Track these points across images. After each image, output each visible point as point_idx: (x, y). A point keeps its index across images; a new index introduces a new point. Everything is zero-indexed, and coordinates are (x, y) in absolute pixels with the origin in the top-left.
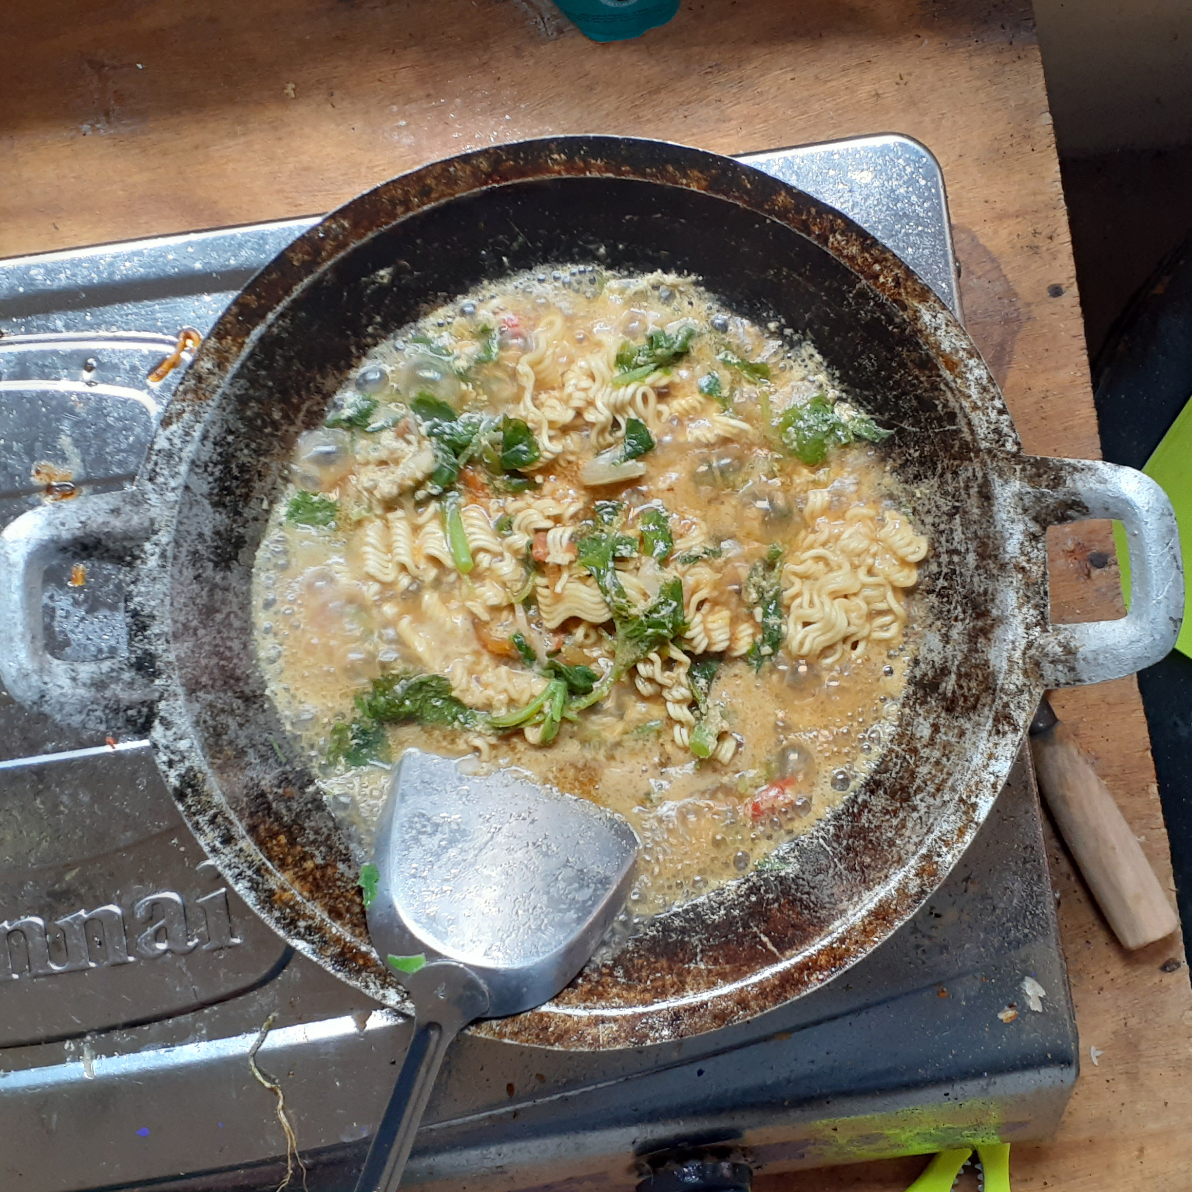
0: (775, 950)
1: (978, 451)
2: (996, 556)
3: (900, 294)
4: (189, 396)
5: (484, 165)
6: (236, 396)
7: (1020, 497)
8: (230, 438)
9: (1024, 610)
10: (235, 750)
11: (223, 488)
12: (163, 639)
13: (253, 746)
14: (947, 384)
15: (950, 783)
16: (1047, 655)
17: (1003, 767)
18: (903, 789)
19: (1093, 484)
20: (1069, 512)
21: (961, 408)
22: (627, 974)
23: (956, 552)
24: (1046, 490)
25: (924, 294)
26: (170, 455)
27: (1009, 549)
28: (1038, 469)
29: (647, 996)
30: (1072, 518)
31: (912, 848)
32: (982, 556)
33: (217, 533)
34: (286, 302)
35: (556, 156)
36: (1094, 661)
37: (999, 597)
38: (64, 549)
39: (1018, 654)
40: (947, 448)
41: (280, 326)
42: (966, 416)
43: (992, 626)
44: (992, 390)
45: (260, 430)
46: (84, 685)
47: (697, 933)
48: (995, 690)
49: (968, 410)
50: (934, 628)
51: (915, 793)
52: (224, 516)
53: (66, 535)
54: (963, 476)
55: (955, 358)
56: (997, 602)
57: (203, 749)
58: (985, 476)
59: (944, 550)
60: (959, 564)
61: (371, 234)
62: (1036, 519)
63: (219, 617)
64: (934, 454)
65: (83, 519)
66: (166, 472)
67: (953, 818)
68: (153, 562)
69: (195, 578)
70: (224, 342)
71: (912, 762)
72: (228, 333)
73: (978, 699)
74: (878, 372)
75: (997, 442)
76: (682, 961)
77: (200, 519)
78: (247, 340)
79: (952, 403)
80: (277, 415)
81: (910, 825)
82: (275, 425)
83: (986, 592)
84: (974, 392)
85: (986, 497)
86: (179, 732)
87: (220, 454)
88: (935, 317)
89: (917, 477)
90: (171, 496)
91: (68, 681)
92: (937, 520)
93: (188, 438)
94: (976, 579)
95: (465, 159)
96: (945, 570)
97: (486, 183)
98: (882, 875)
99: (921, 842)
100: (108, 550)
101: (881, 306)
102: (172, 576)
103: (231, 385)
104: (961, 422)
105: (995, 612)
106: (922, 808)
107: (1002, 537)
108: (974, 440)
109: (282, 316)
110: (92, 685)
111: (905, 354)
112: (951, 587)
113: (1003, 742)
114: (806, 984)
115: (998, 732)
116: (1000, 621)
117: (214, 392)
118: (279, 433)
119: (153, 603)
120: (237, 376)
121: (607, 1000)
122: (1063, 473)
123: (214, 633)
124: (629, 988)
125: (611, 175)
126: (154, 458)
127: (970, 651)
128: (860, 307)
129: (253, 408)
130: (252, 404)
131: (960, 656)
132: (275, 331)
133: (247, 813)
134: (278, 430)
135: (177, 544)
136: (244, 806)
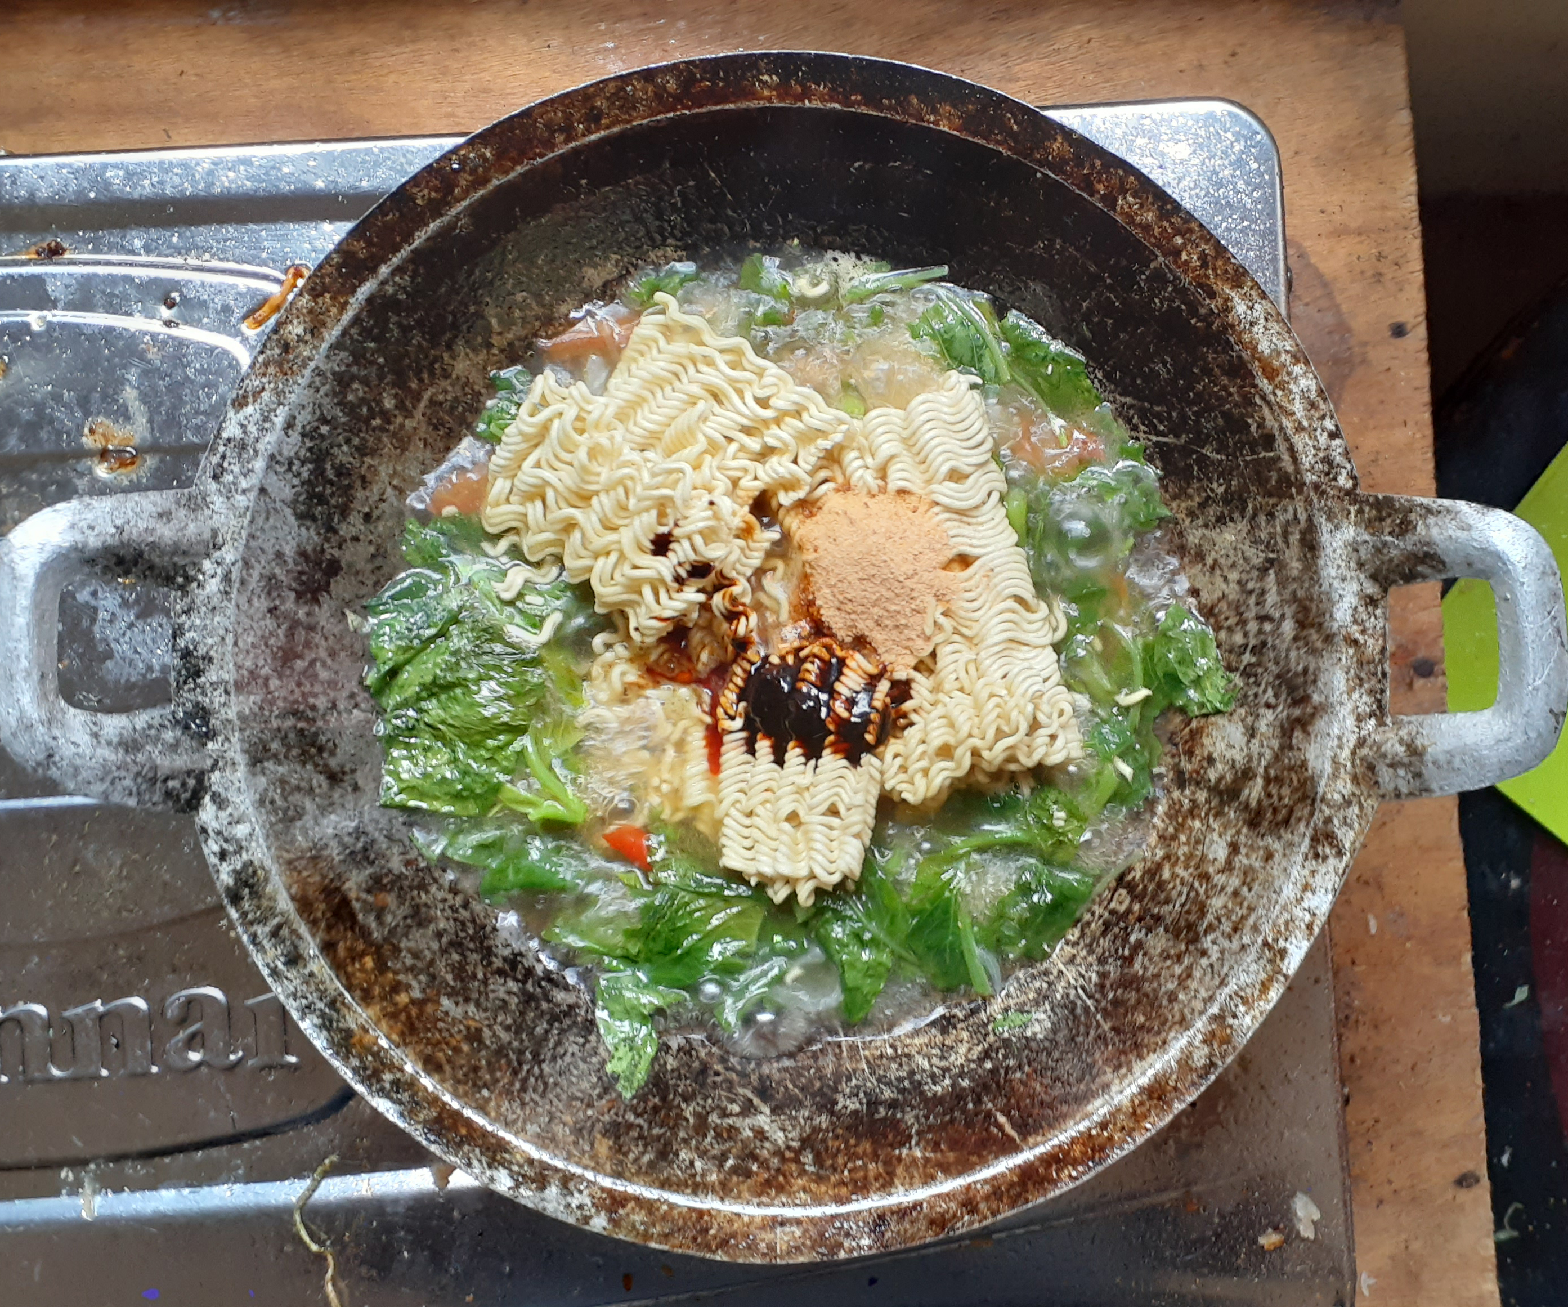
0: (1013, 1134)
1: (1301, 485)
2: (1320, 625)
3: (1208, 277)
4: (271, 370)
5: (672, 85)
6: (334, 373)
7: (1354, 547)
8: (324, 429)
9: (1356, 696)
10: (312, 840)
11: (311, 496)
12: (221, 690)
13: (337, 837)
14: (1264, 398)
15: (1251, 921)
16: (1384, 756)
17: (1322, 902)
18: (1190, 927)
19: (1452, 530)
20: (1419, 568)
21: (1281, 428)
22: (818, 1160)
23: (1268, 618)
24: (1389, 538)
25: (1239, 277)
26: (242, 446)
27: (1338, 615)
28: (1379, 511)
29: (844, 1191)
30: (1424, 577)
31: (1198, 1005)
32: (1302, 624)
33: (303, 554)
34: (405, 252)
35: (765, 78)
36: (1448, 764)
37: (1323, 679)
38: (91, 561)
39: (1345, 754)
40: (1261, 481)
41: (395, 284)
42: (1287, 439)
43: (1313, 715)
44: (1322, 406)
45: (367, 422)
46: (109, 743)
47: (913, 1108)
48: (1314, 800)
49: (1290, 432)
50: (1235, 717)
51: (1206, 932)
52: (312, 532)
53: (94, 542)
54: (1281, 518)
55: (1276, 364)
56: (1320, 684)
57: (267, 837)
58: (1310, 519)
59: (1253, 614)
60: (1273, 632)
61: (519, 169)
62: (1374, 577)
63: (300, 664)
64: (1244, 489)
65: (119, 522)
66: (236, 468)
67: (1254, 967)
68: (213, 586)
69: (270, 611)
70: (320, 300)
71: (1202, 891)
72: (326, 289)
73: (1291, 811)
74: (1173, 381)
75: (1328, 474)
76: (893, 1146)
77: (280, 534)
78: (352, 300)
79: (1270, 422)
80: (389, 403)
81: (1197, 974)
82: (387, 417)
83: (1305, 671)
84: (1298, 408)
85: (1310, 545)
86: (236, 815)
87: (310, 449)
88: (1251, 308)
89: (1221, 520)
90: (241, 501)
91: (87, 738)
92: (1244, 576)
93: (267, 425)
94: (1293, 654)
95: (648, 75)
96: (1252, 642)
97: (675, 110)
98: (1159, 1040)
99: (1211, 999)
100: (151, 567)
101: (1181, 292)
102: (238, 606)
103: (327, 357)
104: (1281, 447)
105: (1316, 698)
106: (1214, 953)
107: (1329, 600)
108: (1297, 471)
109: (398, 270)
110: (120, 744)
111: (1210, 356)
112: (1259, 664)
113: (1322, 869)
114: (1054, 1183)
115: (1317, 856)
116: (1323, 709)
117: (304, 366)
118: (391, 427)
119: (210, 641)
120: (336, 347)
121: (789, 1195)
122: (1413, 517)
123: (293, 685)
124: (819, 1179)
125: (837, 106)
126: (222, 449)
127: (1282, 748)
128: (1154, 293)
129: (357, 391)
130: (355, 386)
131: (1268, 754)
132: (390, 289)
133: (323, 925)
134: (389, 423)
135: (247, 564)
136: (319, 914)
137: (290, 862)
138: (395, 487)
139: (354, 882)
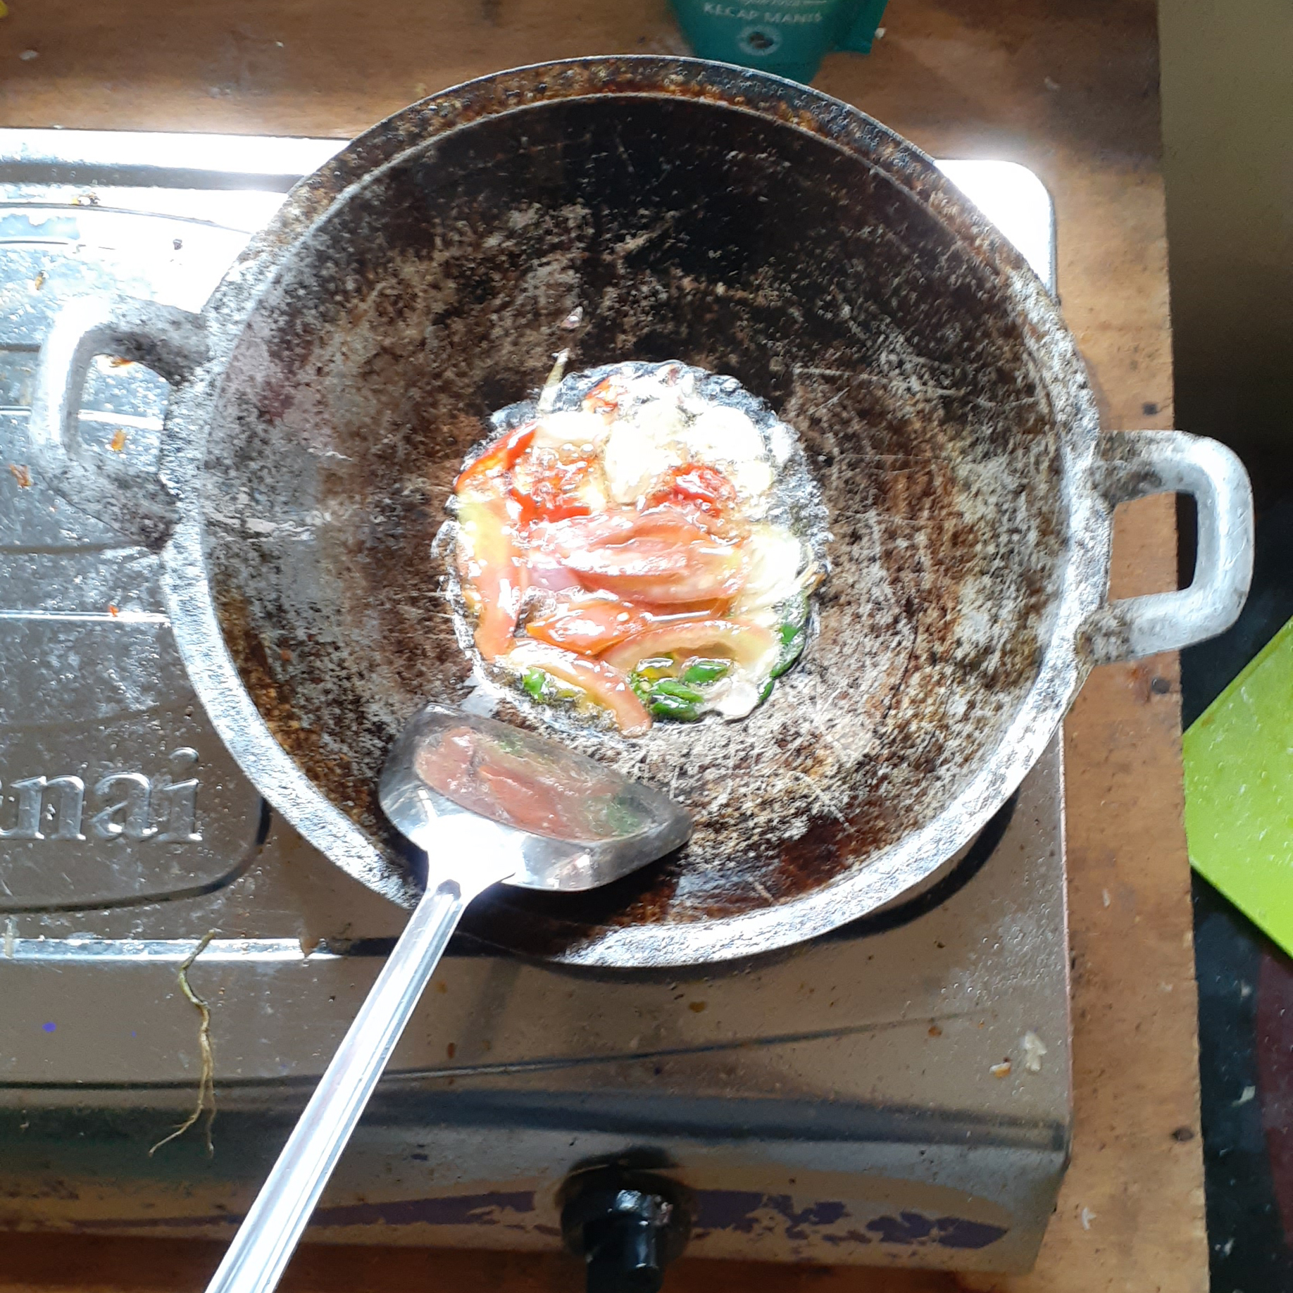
0: (767, 897)
1: (1053, 424)
2: (1059, 533)
3: (995, 259)
4: (272, 237)
5: (602, 73)
7: (1091, 471)
8: (301, 292)
9: (1083, 585)
10: (242, 595)
11: (283, 341)
13: (260, 600)
14: (1030, 354)
15: (980, 754)
16: (1100, 629)
17: (1039, 741)
18: (930, 761)
19: (1168, 452)
20: (1142, 485)
21: (1041, 379)
23: (1017, 531)
24: (1119, 463)
25: (1018, 262)
26: (240, 289)
27: (1074, 524)
28: (1112, 444)
30: (1144, 492)
32: (1044, 533)
33: (268, 384)
34: (385, 167)
36: (1150, 631)
37: (1056, 573)
38: (119, 341)
39: (1070, 632)
40: (1022, 422)
41: (373, 191)
42: (1045, 387)
43: (1045, 603)
44: (1074, 362)
45: (332, 296)
46: (109, 477)
48: (1040, 666)
49: (1048, 382)
50: (983, 608)
51: (942, 765)
52: (279, 369)
54: (1035, 450)
55: (1042, 329)
56: (1054, 577)
57: (210, 582)
58: (1057, 450)
59: (1005, 528)
60: (1019, 542)
61: (480, 120)
62: (1105, 496)
63: (253, 465)
64: (1007, 430)
65: (144, 318)
66: (233, 305)
68: (200, 388)
69: (240, 418)
70: (316, 193)
71: (941, 737)
72: (322, 186)
73: (1020, 675)
74: (961, 343)
75: (1075, 416)
77: (256, 363)
78: (339, 196)
79: (1033, 374)
80: (350, 286)
81: (932, 792)
82: (347, 296)
83: (1043, 569)
85: (1056, 470)
86: (189, 559)
87: (288, 304)
88: (1026, 286)
89: (986, 456)
90: (232, 329)
92: (1001, 500)
93: (261, 277)
94: (1034, 558)
96: (1002, 550)
97: (600, 91)
98: (895, 836)
100: (159, 360)
101: (973, 270)
102: (216, 406)
103: (314, 236)
104: (1040, 392)
105: (1050, 589)
106: (947, 777)
107: (1067, 513)
108: (1051, 412)
109: (377, 181)
110: (116, 480)
111: (991, 322)
112: (1006, 567)
113: (1042, 717)
116: (1054, 597)
117: (295, 239)
118: (348, 305)
119: (192, 428)
120: (322, 229)
122: (1139, 446)
123: (245, 480)
125: (724, 104)
127: (1018, 628)
128: (952, 271)
129: (329, 269)
130: (329, 264)
131: (1006, 634)
132: (368, 194)
133: (242, 656)
134: (348, 301)
135: (228, 378)
136: (240, 648)
137: (224, 604)
138: (344, 354)
139: (269, 635)
